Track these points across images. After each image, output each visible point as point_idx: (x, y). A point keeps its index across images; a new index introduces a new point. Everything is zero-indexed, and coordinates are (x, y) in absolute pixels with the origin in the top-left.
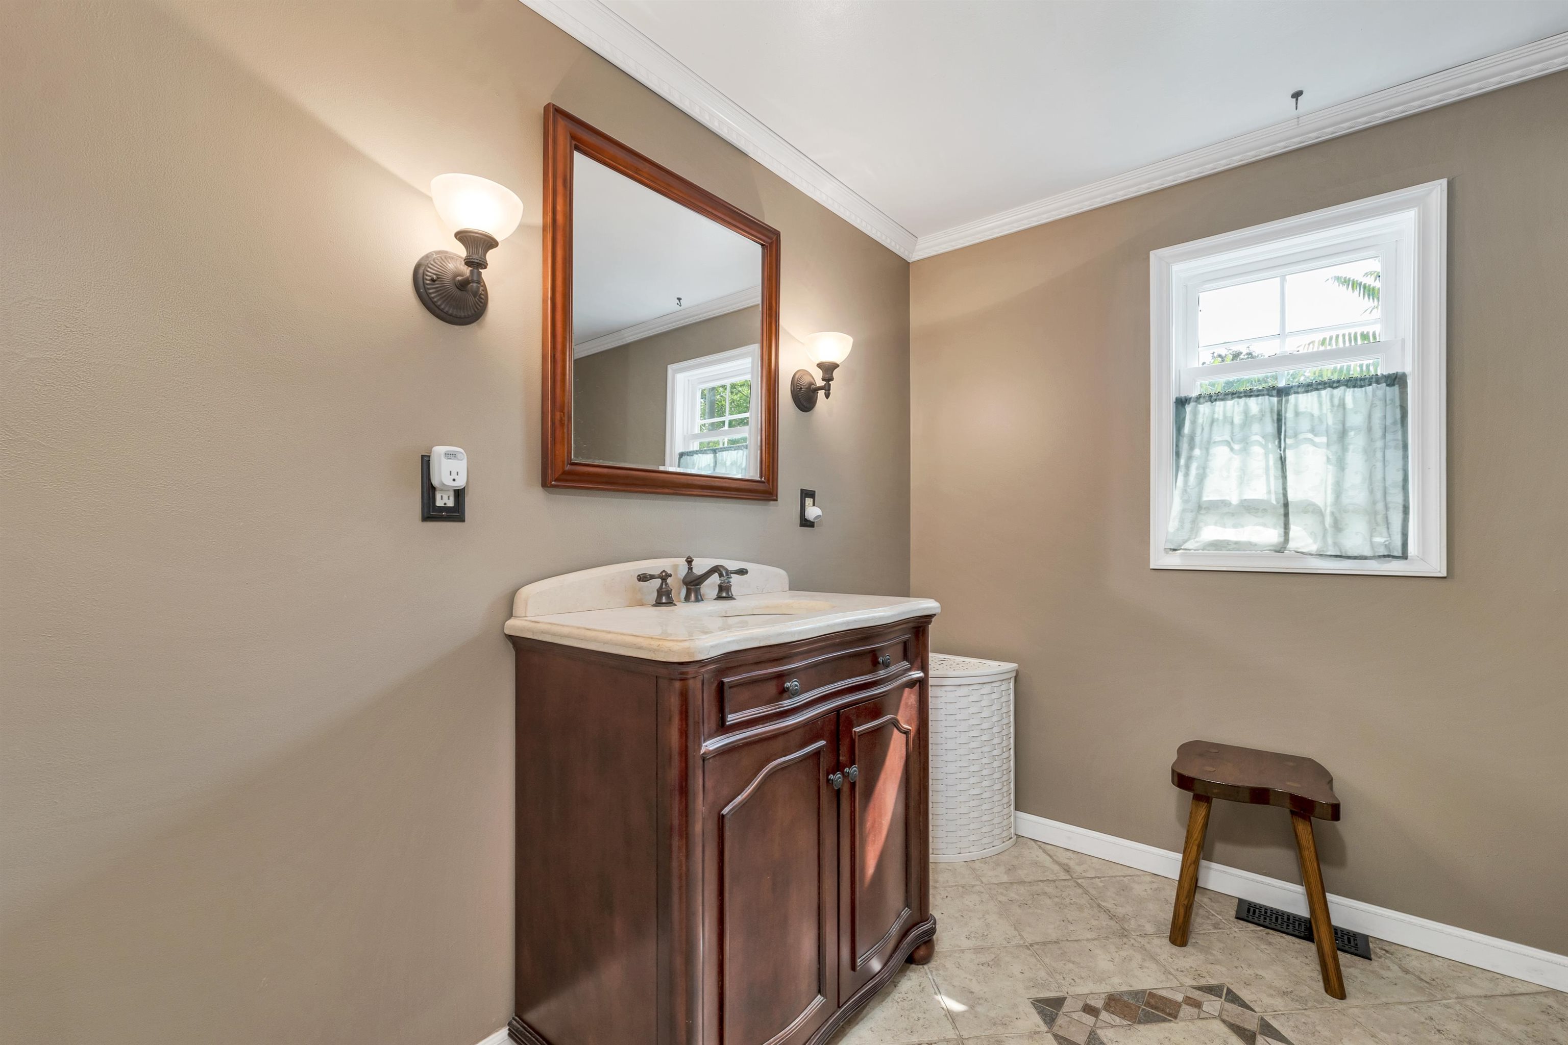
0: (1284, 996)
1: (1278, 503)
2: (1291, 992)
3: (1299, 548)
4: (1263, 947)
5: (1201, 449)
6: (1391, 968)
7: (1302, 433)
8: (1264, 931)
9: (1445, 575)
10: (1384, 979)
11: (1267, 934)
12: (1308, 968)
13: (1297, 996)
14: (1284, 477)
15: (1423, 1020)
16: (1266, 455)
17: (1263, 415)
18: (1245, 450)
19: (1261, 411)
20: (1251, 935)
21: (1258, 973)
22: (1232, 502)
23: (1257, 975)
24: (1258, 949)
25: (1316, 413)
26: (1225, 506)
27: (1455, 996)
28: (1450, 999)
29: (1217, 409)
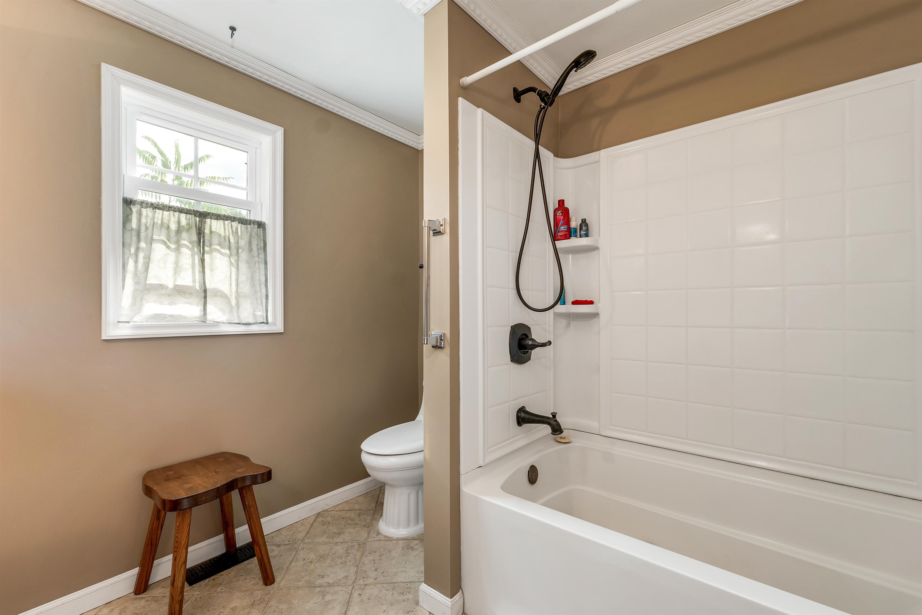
0: (254, 607)
1: (200, 289)
2: (254, 602)
3: (214, 319)
4: (219, 589)
5: (146, 243)
6: (273, 549)
7: (213, 245)
8: (211, 580)
9: (283, 331)
10: (276, 557)
11: (214, 580)
12: (248, 580)
13: (258, 601)
14: (204, 272)
15: (303, 562)
16: (193, 255)
17: (190, 228)
18: (178, 250)
19: (188, 224)
20: (207, 588)
21: (232, 607)
22: (168, 286)
23: (232, 609)
24: (218, 593)
25: (222, 234)
26: (162, 288)
27: (300, 542)
28: (300, 545)
29: (156, 215)
